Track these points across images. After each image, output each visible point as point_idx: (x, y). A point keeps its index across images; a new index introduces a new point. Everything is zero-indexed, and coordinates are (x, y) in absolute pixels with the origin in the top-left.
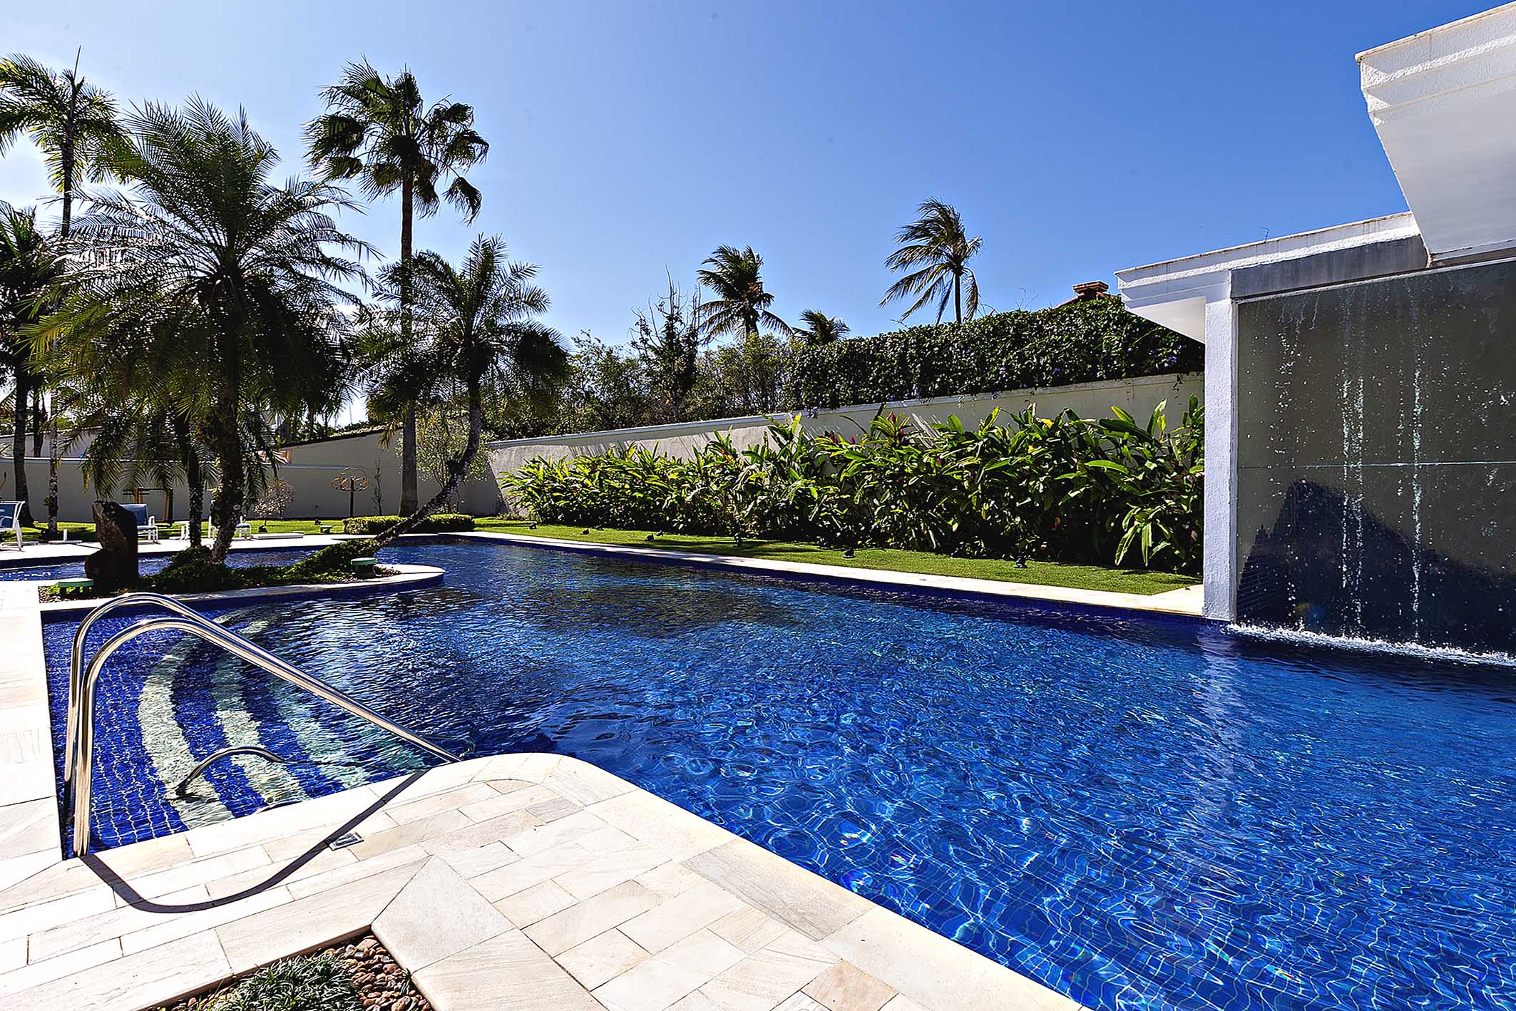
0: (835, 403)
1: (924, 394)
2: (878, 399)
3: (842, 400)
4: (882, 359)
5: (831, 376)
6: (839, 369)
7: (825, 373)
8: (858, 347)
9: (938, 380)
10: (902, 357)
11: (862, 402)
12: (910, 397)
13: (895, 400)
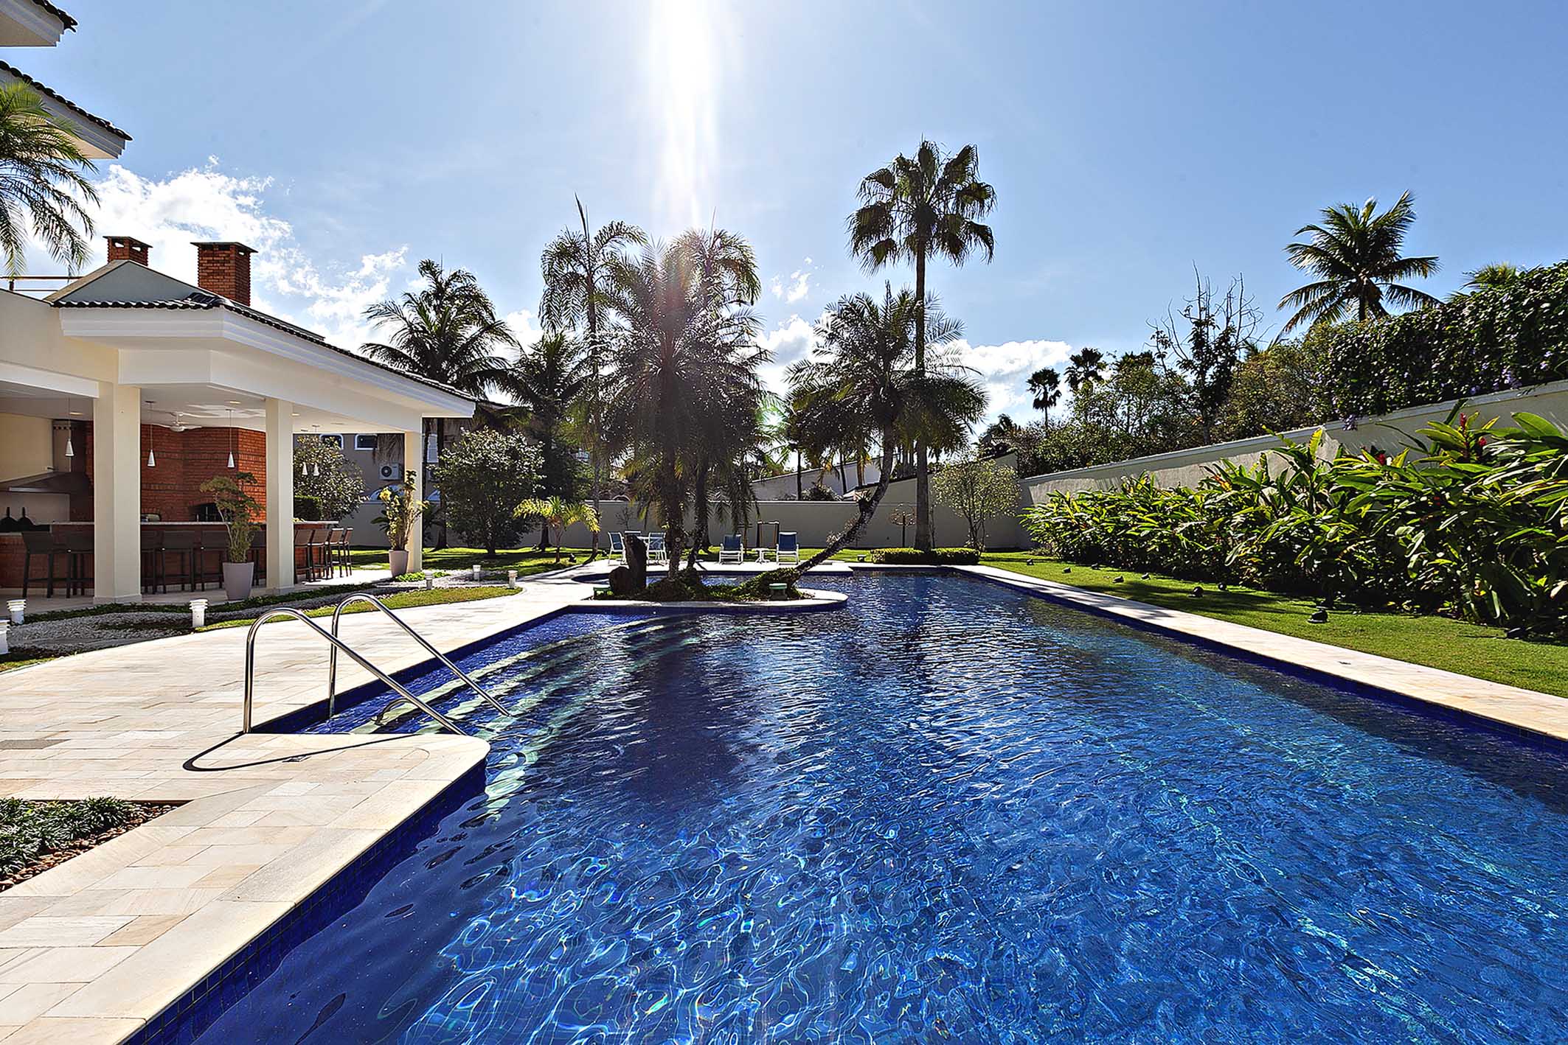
0: (1380, 407)
1: (1527, 379)
2: (1448, 395)
3: (1392, 401)
4: (1455, 335)
5: (1377, 369)
6: (1390, 359)
7: (1367, 364)
8: (1417, 323)
9: (1547, 355)
10: (1488, 328)
11: (1422, 402)
12: (1503, 387)
13: (1479, 393)
